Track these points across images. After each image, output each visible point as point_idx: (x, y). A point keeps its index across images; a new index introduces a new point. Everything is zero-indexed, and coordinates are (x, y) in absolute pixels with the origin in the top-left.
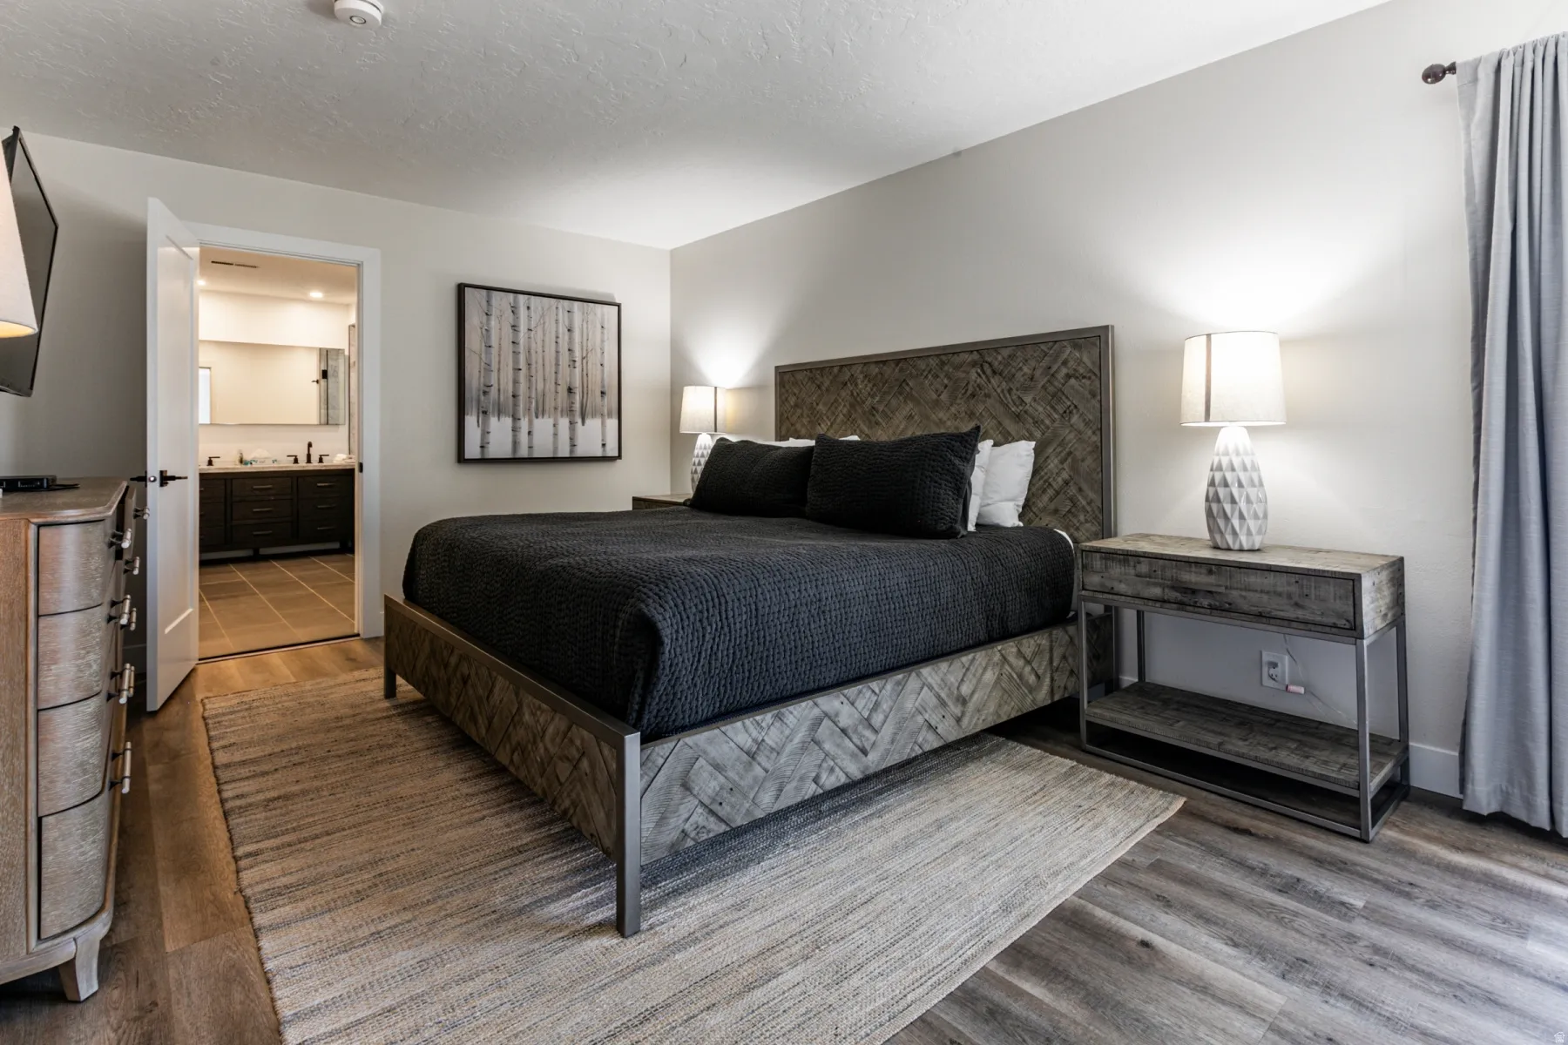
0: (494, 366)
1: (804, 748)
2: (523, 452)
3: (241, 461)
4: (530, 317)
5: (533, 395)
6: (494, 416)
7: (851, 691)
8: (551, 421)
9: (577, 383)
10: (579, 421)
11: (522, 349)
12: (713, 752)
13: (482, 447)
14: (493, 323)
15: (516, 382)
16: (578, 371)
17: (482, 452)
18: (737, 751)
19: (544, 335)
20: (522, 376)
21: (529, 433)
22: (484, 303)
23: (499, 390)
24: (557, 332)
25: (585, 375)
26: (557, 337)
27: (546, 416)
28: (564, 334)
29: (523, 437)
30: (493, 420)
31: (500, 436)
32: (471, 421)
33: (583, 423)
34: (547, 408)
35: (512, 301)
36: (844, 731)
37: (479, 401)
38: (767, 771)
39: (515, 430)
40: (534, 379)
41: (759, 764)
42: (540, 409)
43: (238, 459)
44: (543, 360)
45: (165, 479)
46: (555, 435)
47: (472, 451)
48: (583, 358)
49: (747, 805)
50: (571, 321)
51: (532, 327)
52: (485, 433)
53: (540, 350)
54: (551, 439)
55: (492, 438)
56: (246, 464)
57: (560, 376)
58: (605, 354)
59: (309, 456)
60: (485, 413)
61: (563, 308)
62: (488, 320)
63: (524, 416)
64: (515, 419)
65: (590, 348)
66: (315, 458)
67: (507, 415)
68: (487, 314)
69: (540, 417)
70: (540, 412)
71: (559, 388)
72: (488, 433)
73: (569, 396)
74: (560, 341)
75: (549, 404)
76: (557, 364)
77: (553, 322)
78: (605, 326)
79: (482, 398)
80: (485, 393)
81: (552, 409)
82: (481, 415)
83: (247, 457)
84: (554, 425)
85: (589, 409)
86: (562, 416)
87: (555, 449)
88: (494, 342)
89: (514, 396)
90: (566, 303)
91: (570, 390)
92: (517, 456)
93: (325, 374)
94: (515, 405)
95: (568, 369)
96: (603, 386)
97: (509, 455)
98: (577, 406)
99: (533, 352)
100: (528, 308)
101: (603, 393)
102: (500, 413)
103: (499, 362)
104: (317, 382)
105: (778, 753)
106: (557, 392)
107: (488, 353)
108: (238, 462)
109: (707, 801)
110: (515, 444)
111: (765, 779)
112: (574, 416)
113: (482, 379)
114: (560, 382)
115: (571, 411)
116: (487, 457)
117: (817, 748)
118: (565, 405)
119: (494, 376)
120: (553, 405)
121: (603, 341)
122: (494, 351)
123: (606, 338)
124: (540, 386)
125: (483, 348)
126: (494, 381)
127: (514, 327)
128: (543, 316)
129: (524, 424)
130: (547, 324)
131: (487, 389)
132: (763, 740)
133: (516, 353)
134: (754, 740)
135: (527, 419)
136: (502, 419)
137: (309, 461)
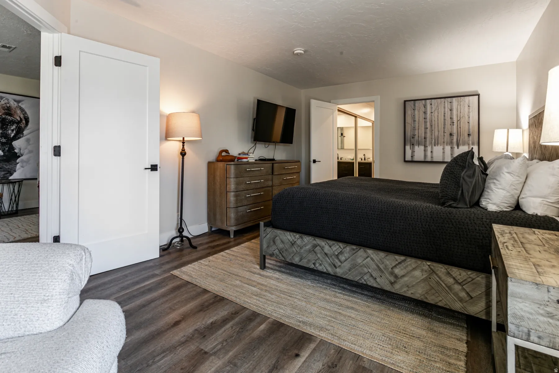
0: (417, 127)
1: (310, 251)
2: (429, 159)
4: (432, 108)
5: (433, 137)
6: (416, 146)
7: (331, 242)
8: (442, 147)
9: (455, 131)
10: (456, 147)
11: (428, 120)
12: (281, 237)
13: (412, 157)
14: (416, 112)
15: (425, 133)
16: (455, 126)
17: (412, 159)
18: (288, 241)
19: (438, 114)
20: (428, 131)
21: (431, 152)
22: (413, 106)
23: (419, 136)
24: (444, 111)
25: (459, 127)
26: (445, 114)
27: (439, 145)
28: (448, 112)
29: (429, 153)
30: (416, 148)
31: (419, 153)
32: (408, 148)
33: (458, 148)
34: (440, 142)
35: (424, 103)
36: (326, 254)
37: (410, 141)
38: (297, 251)
39: (425, 151)
40: (433, 131)
41: (294, 248)
42: (437, 142)
44: (438, 123)
45: (315, 161)
46: (444, 152)
47: (408, 158)
48: (458, 121)
49: (291, 257)
50: (451, 106)
51: (433, 111)
52: (413, 152)
53: (436, 120)
54: (441, 154)
55: (416, 154)
57: (446, 129)
58: (470, 118)
60: (413, 145)
61: (448, 101)
62: (414, 112)
63: (429, 146)
64: (425, 147)
65: (462, 116)
67: (422, 145)
68: (414, 110)
69: (436, 145)
70: (436, 143)
71: (446, 134)
72: (414, 152)
73: (450, 137)
74: (446, 115)
75: (441, 140)
76: (445, 124)
77: (443, 108)
78: (471, 105)
79: (412, 139)
80: (413, 138)
81: (442, 143)
82: (411, 145)
84: (443, 149)
85: (461, 142)
86: (447, 145)
87: (444, 158)
88: (417, 119)
89: (424, 138)
90: (449, 99)
91: (451, 135)
92: (426, 161)
94: (425, 141)
95: (450, 126)
96: (469, 132)
97: (423, 160)
98: (455, 140)
99: (433, 121)
100: (431, 104)
101: (469, 135)
102: (419, 144)
103: (419, 126)
105: (301, 248)
106: (444, 136)
107: (414, 123)
109: (279, 249)
110: (425, 156)
111: (296, 253)
112: (453, 145)
113: (412, 133)
114: (446, 131)
115: (451, 143)
116: (413, 160)
117: (315, 254)
118: (448, 141)
119: (417, 131)
120: (443, 141)
121: (469, 112)
122: (417, 122)
123: (471, 111)
124: (436, 133)
125: (412, 122)
126: (416, 133)
127: (425, 113)
128: (438, 106)
129: (429, 149)
130: (440, 109)
131: (414, 136)
132: (296, 241)
133: (426, 122)
134: (293, 240)
135: (430, 147)
136: (420, 147)
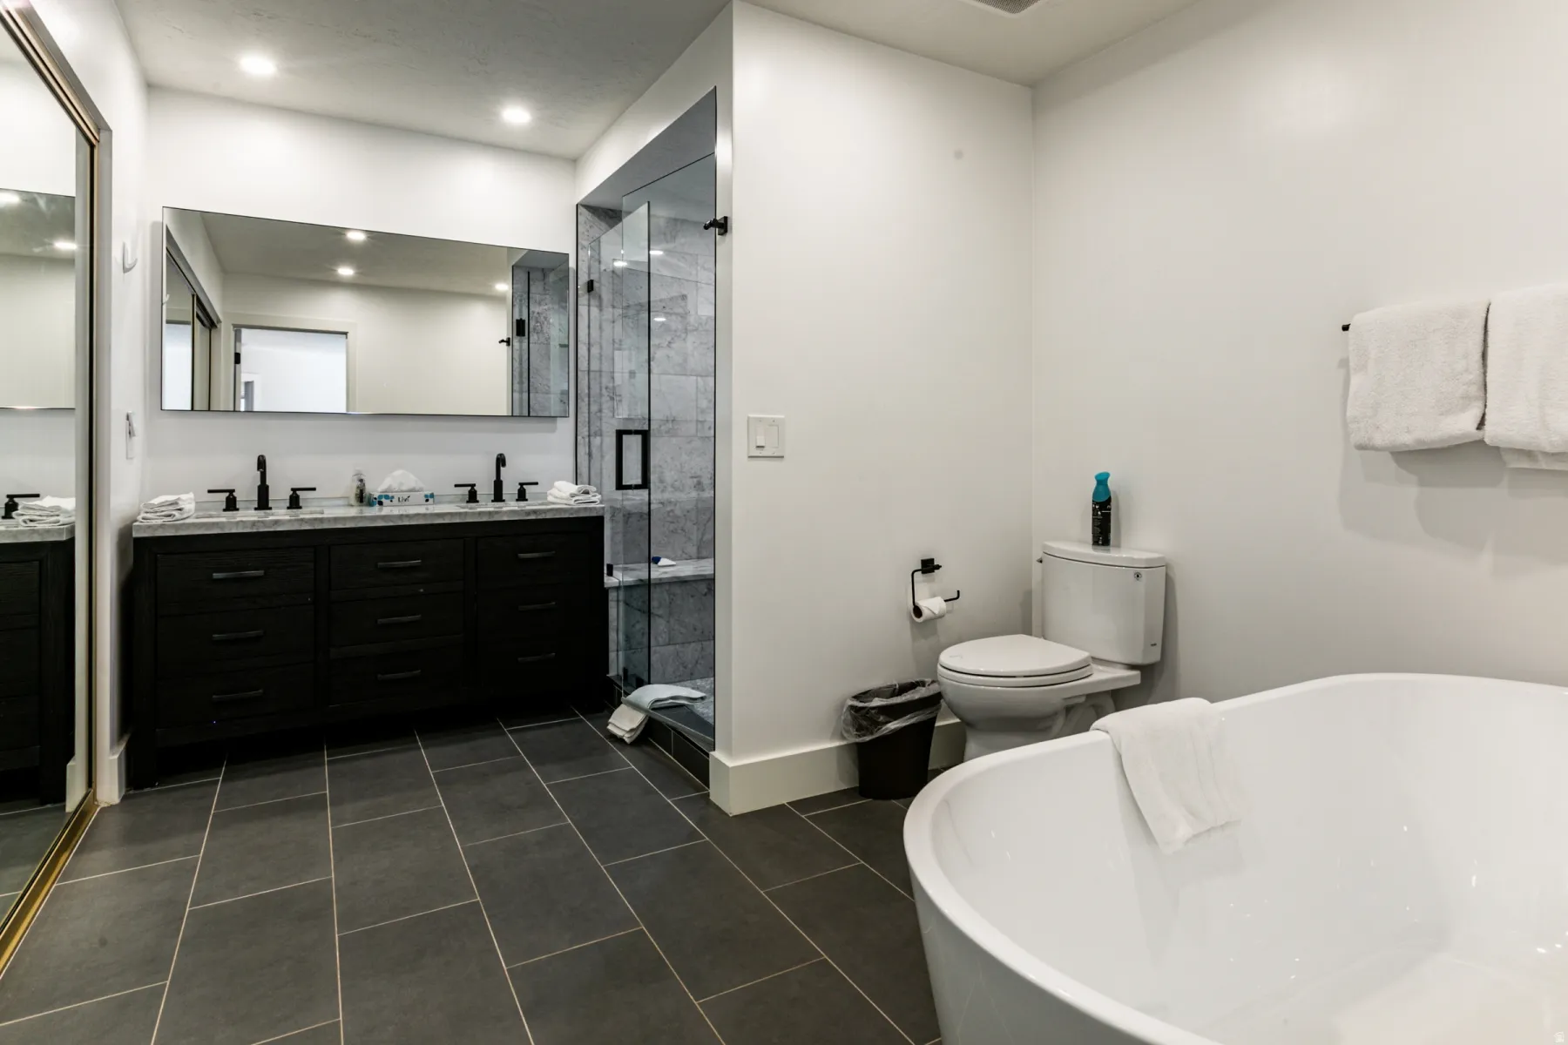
3: (362, 498)
43: (353, 493)
56: (370, 504)
59: (498, 485)
66: (510, 489)
83: (374, 488)
93: (520, 328)
104: (508, 342)
108: (353, 501)
137: (498, 496)
